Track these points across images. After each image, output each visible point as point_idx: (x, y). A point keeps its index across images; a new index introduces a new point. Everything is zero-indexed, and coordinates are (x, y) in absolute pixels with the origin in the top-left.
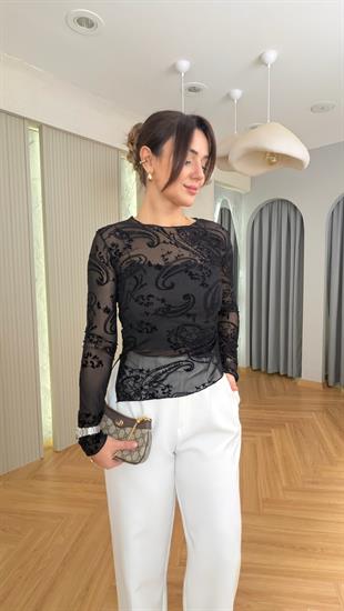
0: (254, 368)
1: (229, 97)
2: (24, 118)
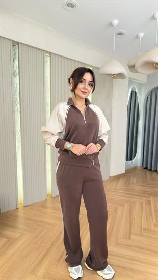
0: (144, 167)
1: (137, 37)
2: (44, 51)
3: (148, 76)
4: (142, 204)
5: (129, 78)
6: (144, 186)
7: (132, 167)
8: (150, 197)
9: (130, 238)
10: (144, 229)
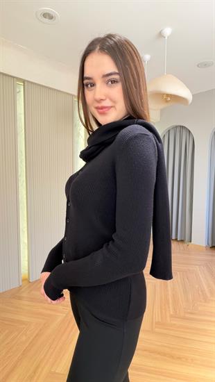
2: (14, 77)
3: (162, 111)
10: (156, 323)
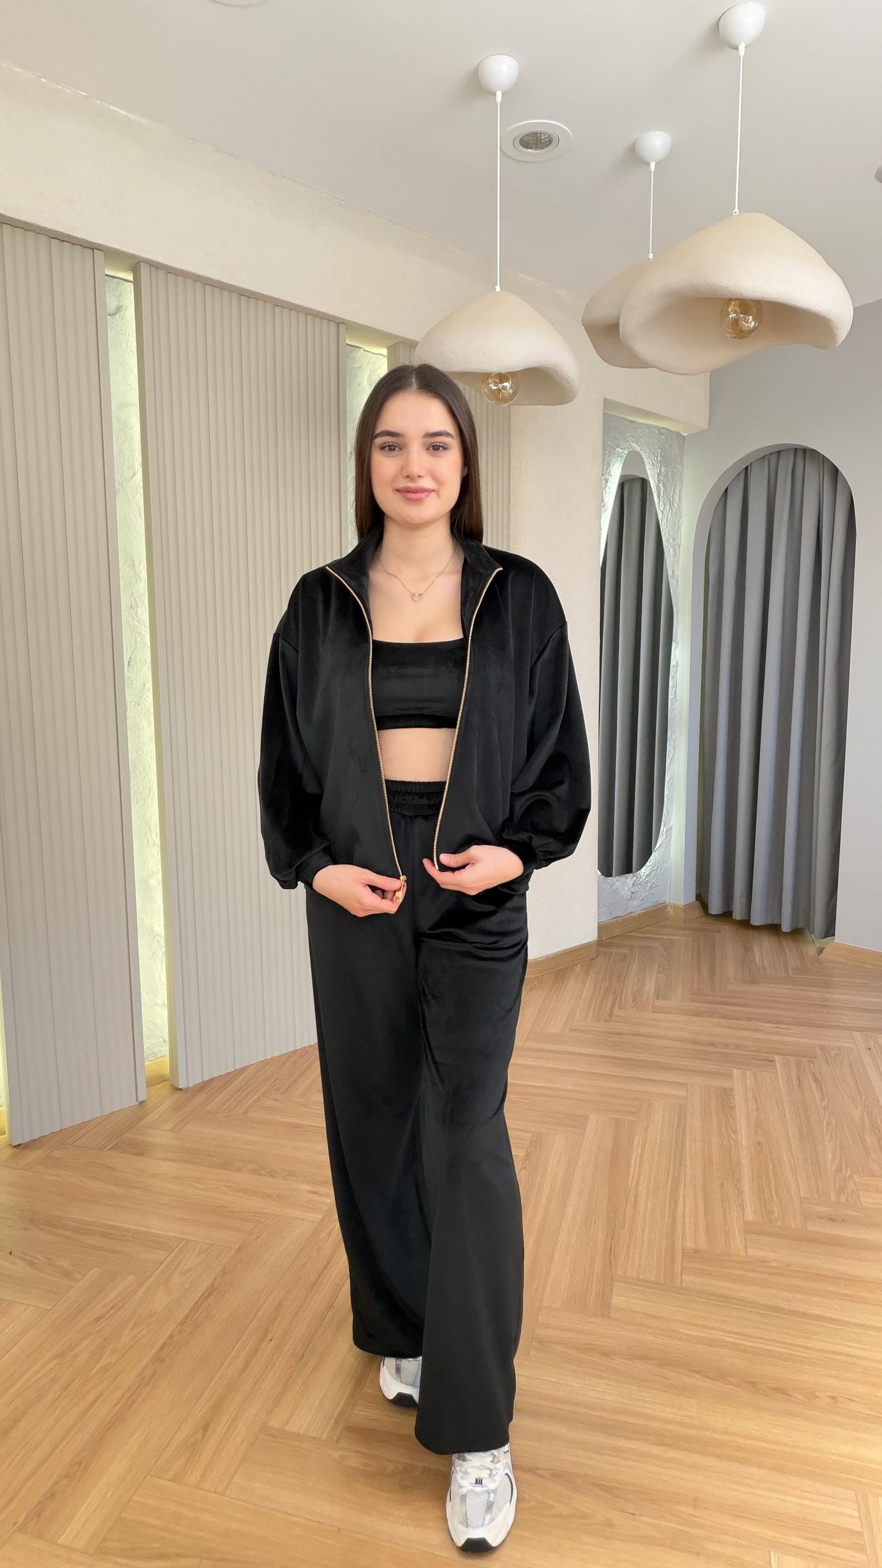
0: (715, 907)
1: (634, 157)
2: (93, 247)
4: (681, 1112)
5: (607, 403)
6: (698, 1014)
7: (636, 907)
8: (730, 1076)
9: (604, 1309)
